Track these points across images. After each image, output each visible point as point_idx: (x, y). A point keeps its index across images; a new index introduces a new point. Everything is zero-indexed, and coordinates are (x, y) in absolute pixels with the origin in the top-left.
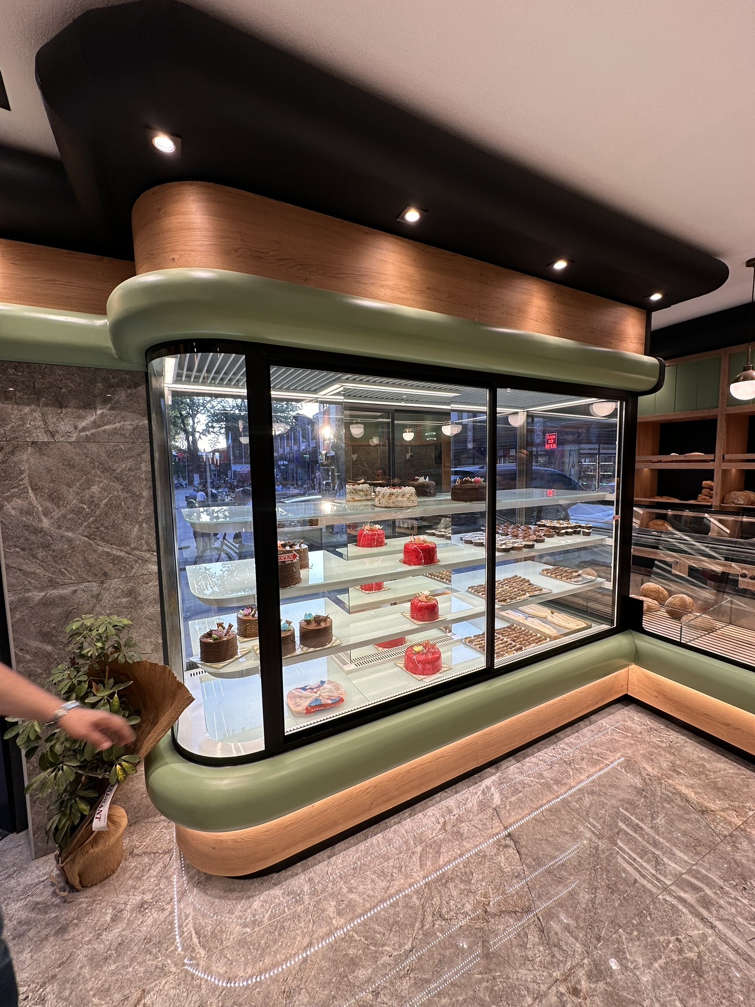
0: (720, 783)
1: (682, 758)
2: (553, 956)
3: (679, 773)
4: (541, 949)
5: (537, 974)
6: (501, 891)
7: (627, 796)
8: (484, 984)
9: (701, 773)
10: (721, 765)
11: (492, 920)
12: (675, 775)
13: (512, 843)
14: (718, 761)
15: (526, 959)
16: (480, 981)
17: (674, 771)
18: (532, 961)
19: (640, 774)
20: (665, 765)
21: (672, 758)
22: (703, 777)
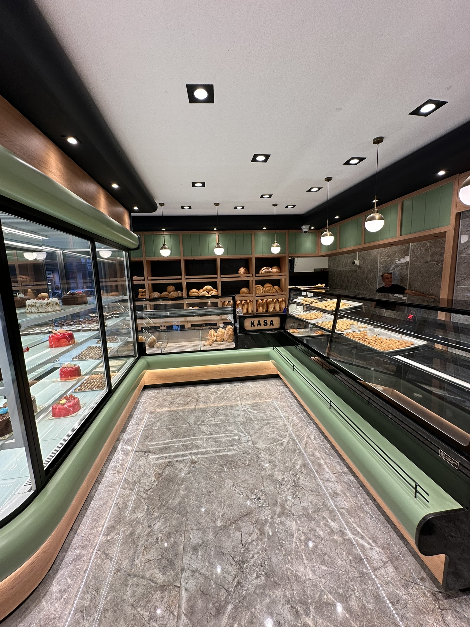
0: (185, 394)
1: (173, 395)
2: (185, 462)
3: (175, 399)
4: (181, 464)
5: (185, 469)
6: (158, 466)
7: (168, 414)
8: (176, 486)
9: (180, 395)
10: (182, 390)
11: (163, 474)
12: (174, 400)
13: (148, 453)
14: (181, 390)
15: (180, 470)
16: (175, 487)
17: (173, 399)
18: (182, 469)
19: (166, 406)
20: (170, 399)
21: (170, 396)
22: (181, 396)
